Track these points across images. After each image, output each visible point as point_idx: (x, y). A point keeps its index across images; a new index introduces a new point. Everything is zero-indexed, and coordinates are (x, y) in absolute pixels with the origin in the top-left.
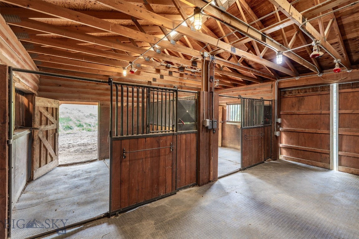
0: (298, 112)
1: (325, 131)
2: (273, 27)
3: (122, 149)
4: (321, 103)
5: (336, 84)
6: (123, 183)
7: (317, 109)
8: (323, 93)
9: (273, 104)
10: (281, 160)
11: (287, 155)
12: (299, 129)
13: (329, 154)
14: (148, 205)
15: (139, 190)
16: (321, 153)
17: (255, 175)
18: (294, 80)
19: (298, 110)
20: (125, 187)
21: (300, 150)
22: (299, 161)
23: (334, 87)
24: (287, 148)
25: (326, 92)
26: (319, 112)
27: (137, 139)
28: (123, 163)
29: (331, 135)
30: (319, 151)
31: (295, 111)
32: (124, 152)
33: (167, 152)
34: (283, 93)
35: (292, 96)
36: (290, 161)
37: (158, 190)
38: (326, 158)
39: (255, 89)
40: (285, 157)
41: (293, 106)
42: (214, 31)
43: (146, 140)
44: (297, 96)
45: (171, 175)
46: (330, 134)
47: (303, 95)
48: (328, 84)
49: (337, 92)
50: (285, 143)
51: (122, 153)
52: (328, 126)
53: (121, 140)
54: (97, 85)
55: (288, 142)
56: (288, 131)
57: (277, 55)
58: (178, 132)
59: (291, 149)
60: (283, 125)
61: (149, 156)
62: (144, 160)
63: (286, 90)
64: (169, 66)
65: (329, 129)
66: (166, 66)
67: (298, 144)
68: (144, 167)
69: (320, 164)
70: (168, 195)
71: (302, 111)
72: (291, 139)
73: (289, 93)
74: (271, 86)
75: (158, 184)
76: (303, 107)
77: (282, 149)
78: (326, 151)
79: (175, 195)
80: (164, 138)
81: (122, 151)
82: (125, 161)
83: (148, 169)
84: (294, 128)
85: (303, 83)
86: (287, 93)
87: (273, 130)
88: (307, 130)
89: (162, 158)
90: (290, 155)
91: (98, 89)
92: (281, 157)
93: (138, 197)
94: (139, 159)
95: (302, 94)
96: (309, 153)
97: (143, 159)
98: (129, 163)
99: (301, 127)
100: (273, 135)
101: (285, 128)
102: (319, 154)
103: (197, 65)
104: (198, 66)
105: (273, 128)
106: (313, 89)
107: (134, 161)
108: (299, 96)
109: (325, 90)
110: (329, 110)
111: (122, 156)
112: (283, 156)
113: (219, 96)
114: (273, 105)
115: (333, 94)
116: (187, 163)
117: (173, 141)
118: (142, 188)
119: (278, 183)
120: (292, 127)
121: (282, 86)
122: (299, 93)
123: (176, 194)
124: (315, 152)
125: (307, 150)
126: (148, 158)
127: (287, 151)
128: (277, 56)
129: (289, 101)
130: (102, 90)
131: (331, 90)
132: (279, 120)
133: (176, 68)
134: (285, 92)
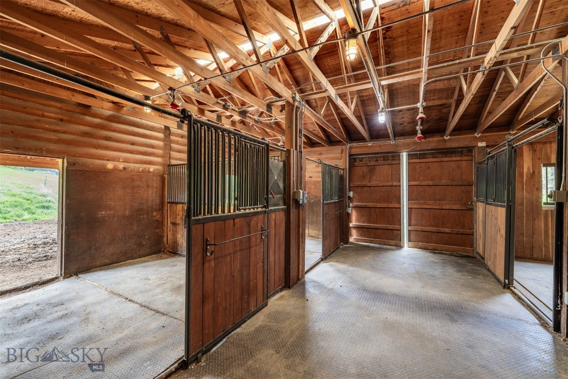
0: (369, 184)
1: (397, 206)
2: (394, 77)
3: (205, 240)
4: (392, 173)
5: (405, 153)
6: (206, 301)
7: (388, 181)
8: (394, 162)
9: (345, 173)
10: (352, 243)
11: (358, 236)
12: (370, 204)
13: (400, 230)
14: (238, 330)
15: (226, 308)
16: (393, 230)
17: (343, 263)
18: (366, 145)
19: (370, 181)
20: (209, 307)
21: (372, 229)
22: (371, 242)
23: (404, 156)
24: (357, 228)
25: (396, 162)
26: (390, 184)
27: (224, 221)
28: (206, 265)
29: (402, 209)
30: (391, 228)
31: (366, 182)
32: (207, 245)
33: (258, 241)
34: (353, 160)
35: (362, 165)
36: (361, 243)
37: (248, 303)
38: (397, 235)
39: (321, 154)
40: (356, 239)
41: (364, 177)
42: (290, 66)
43: (235, 222)
44: (368, 164)
45: (262, 276)
46: (400, 208)
47: (375, 164)
48: (397, 153)
49: (406, 162)
50: (356, 222)
51: (205, 247)
52: (398, 199)
53: (203, 223)
54: (61, 123)
55: (358, 220)
56: (359, 207)
57: (380, 112)
58: (270, 208)
59: (363, 228)
60: (353, 200)
61: (238, 248)
62: (232, 256)
63: (356, 157)
64: (229, 106)
65: (399, 203)
66: (224, 106)
67: (369, 222)
68: (233, 267)
69: (392, 242)
70: (259, 309)
71: (374, 183)
72: (362, 216)
73: (360, 161)
74: (341, 151)
75: (249, 294)
76: (374, 178)
77: (352, 229)
78: (397, 227)
79: (266, 307)
80: (255, 218)
81: (205, 243)
82: (209, 261)
83: (237, 271)
84: (365, 203)
85: (377, 150)
86: (358, 160)
87: (345, 206)
88: (379, 205)
89: (252, 249)
90: (361, 236)
91: (64, 132)
92: (351, 240)
93: (225, 321)
94: (226, 255)
95: (373, 163)
96: (381, 231)
97: (231, 254)
98: (214, 263)
99: (372, 202)
100: (345, 212)
101: (355, 204)
102: (390, 231)
103: (271, 110)
104: (273, 112)
105: (345, 204)
106: (384, 157)
107: (220, 260)
108: (370, 164)
109: (395, 160)
110: (400, 181)
111: (205, 252)
112: (354, 237)
113: (307, 159)
114: (345, 175)
115: (403, 164)
116: (276, 256)
117: (264, 223)
118: (230, 304)
119: (373, 268)
120: (363, 202)
121: (354, 151)
122: (370, 161)
123: (267, 305)
124: (387, 229)
125: (379, 227)
126: (237, 252)
127: (358, 232)
128: (380, 114)
129: (360, 170)
130: (74, 134)
131: (401, 159)
132: (351, 194)
133: (236, 111)
134: (355, 159)
